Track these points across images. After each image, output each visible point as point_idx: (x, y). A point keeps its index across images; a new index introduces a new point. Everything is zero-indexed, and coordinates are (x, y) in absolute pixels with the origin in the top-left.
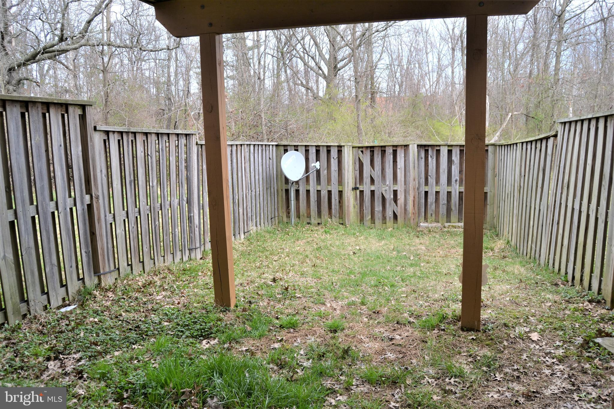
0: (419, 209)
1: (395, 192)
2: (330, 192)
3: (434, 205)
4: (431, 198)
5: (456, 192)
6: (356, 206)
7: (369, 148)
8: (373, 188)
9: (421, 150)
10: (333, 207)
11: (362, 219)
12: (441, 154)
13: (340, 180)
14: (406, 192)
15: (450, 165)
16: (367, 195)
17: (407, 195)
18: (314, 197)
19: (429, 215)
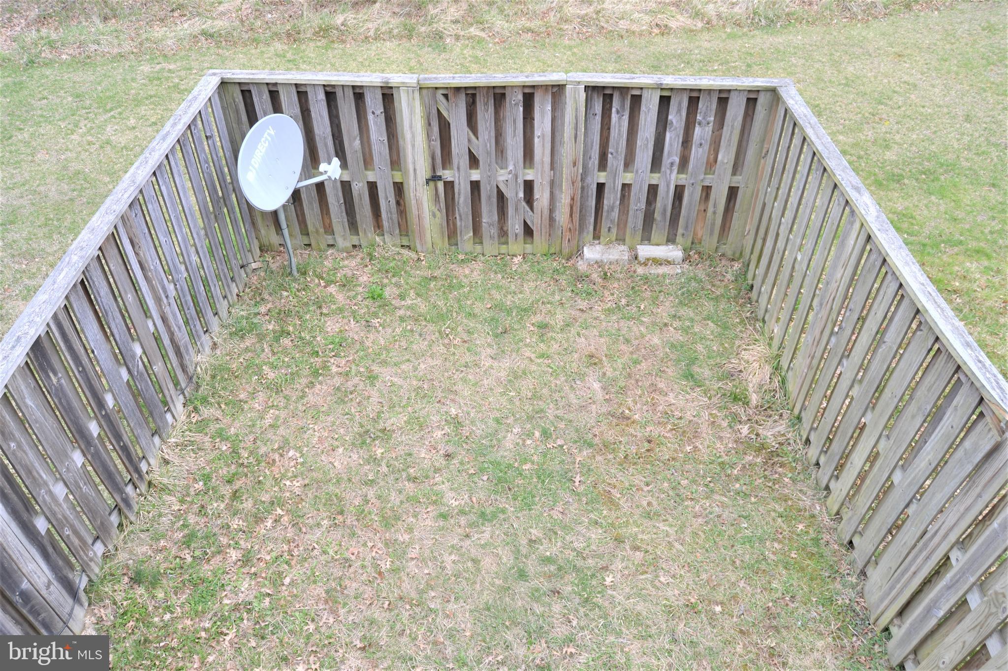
0: (582, 219)
1: (529, 186)
2: (372, 187)
3: (617, 210)
4: (611, 198)
5: (668, 186)
6: (438, 214)
7: (463, 90)
8: (475, 175)
9: (595, 96)
10: (384, 215)
11: (452, 233)
12: (643, 108)
13: (395, 158)
14: (553, 184)
15: (661, 129)
16: (462, 192)
17: (557, 192)
18: (337, 195)
19: (604, 230)
